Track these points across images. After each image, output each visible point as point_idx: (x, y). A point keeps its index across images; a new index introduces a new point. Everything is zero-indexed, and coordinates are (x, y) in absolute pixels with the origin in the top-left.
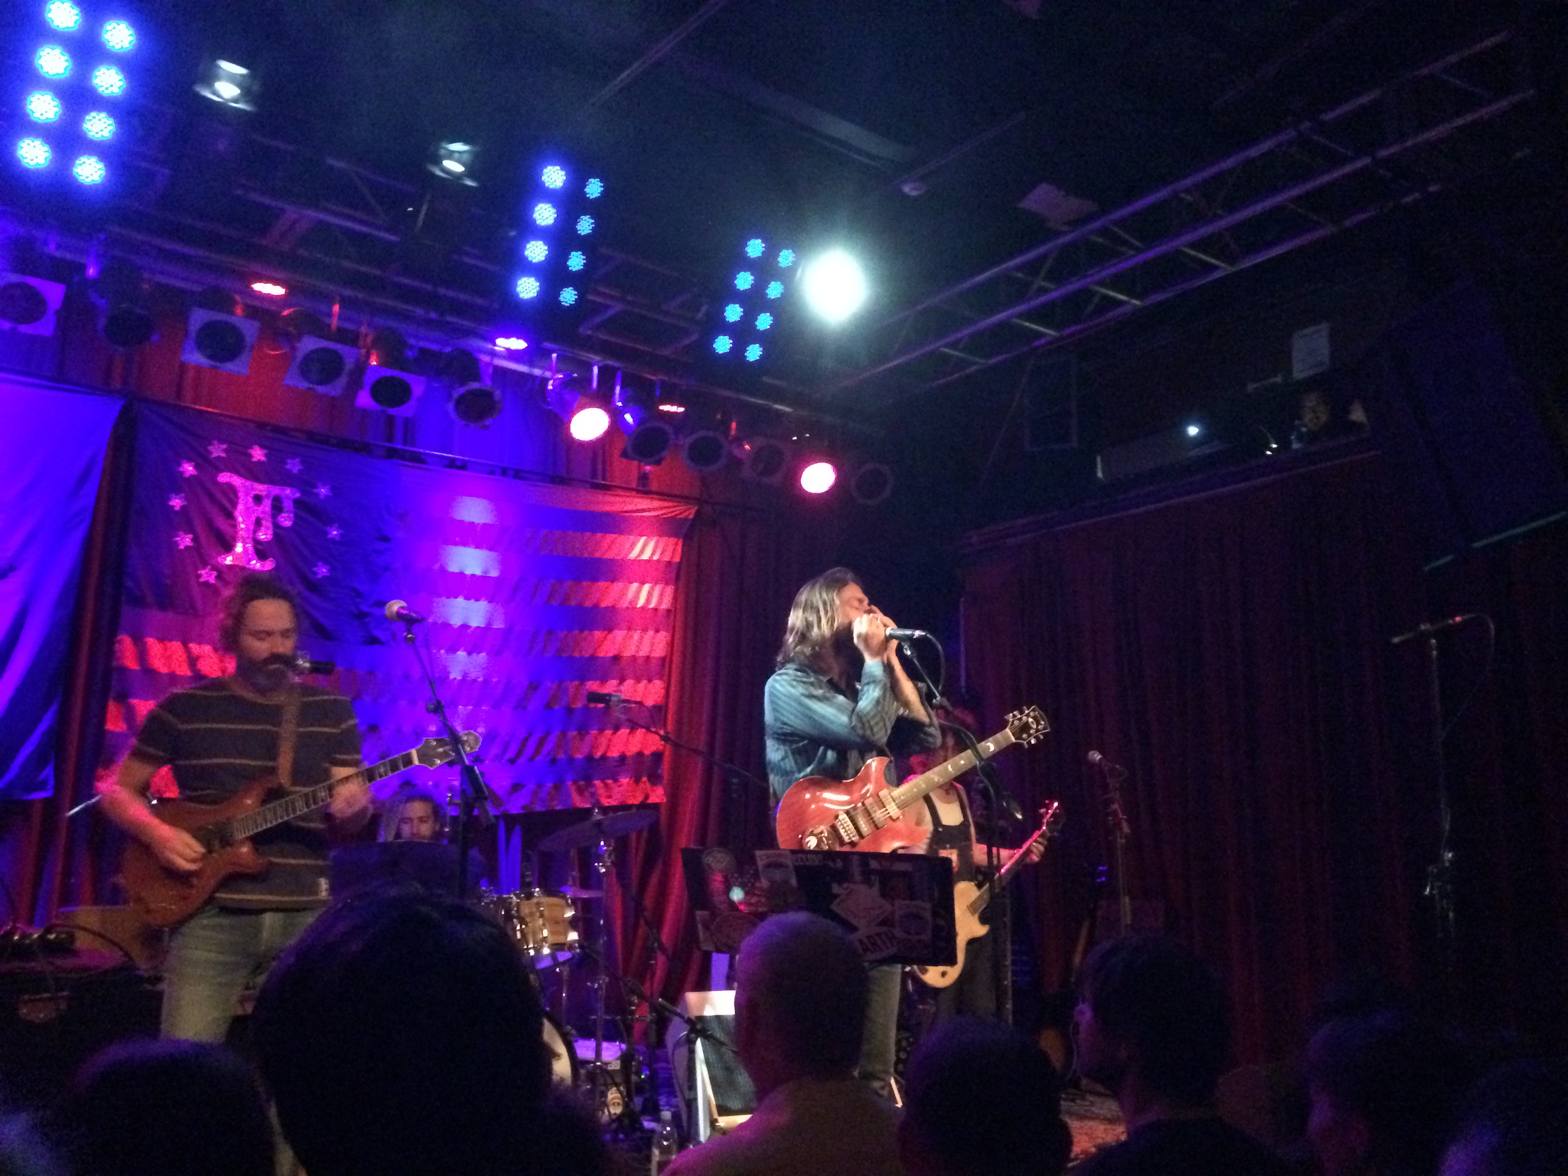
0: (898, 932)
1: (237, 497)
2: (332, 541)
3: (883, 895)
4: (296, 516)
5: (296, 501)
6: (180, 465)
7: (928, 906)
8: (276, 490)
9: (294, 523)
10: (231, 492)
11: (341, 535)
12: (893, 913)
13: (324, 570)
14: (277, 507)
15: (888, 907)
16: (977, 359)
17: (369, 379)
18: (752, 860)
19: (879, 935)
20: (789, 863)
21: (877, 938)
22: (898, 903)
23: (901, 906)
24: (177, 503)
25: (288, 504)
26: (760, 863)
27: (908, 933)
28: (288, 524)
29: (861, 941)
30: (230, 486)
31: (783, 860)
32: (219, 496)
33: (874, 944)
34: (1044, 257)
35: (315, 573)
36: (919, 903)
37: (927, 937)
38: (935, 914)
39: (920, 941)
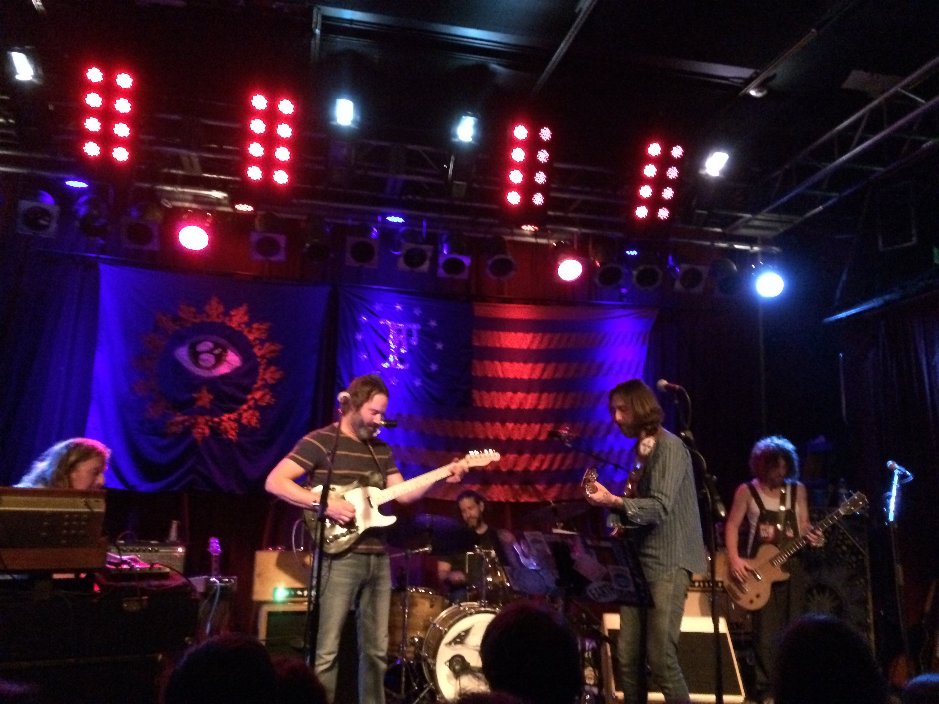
0: (616, 586)
1: (389, 331)
2: (439, 350)
3: (600, 561)
4: (420, 339)
5: (419, 331)
6: (360, 317)
7: (627, 569)
8: (409, 326)
9: (419, 342)
10: (386, 328)
11: (444, 347)
12: (608, 574)
13: (434, 367)
14: (409, 334)
15: (604, 570)
16: (833, 194)
17: (441, 260)
18: (523, 537)
19: (605, 586)
20: (543, 539)
21: (604, 588)
22: (610, 567)
23: (612, 570)
24: (359, 337)
25: (415, 333)
26: (529, 539)
27: (621, 586)
28: (415, 343)
29: (595, 589)
30: (386, 325)
31: (539, 539)
32: (381, 332)
33: (603, 592)
34: (860, 120)
35: (430, 369)
36: (621, 567)
37: (632, 588)
38: (632, 574)
39: (629, 592)
